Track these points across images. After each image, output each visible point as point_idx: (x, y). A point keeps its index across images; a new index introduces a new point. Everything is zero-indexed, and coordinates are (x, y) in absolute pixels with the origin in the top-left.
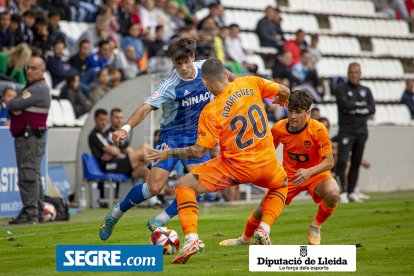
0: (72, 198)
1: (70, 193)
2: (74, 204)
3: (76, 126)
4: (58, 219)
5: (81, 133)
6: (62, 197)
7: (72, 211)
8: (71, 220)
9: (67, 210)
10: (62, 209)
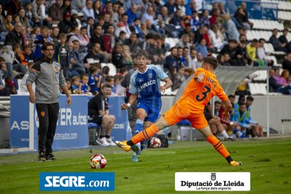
0: (169, 135)
1: (169, 132)
2: (171, 138)
3: (172, 95)
4: (162, 146)
5: (175, 99)
6: (164, 134)
7: (170, 142)
8: (170, 147)
9: (167, 142)
10: (164, 141)
